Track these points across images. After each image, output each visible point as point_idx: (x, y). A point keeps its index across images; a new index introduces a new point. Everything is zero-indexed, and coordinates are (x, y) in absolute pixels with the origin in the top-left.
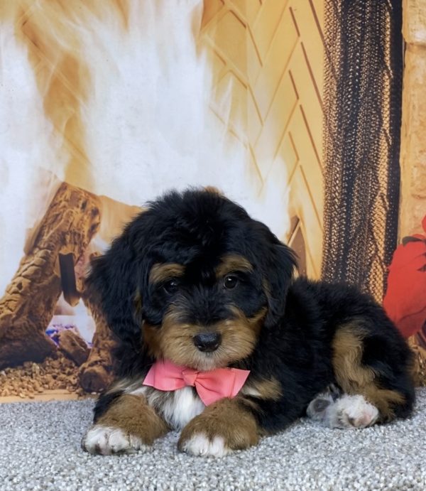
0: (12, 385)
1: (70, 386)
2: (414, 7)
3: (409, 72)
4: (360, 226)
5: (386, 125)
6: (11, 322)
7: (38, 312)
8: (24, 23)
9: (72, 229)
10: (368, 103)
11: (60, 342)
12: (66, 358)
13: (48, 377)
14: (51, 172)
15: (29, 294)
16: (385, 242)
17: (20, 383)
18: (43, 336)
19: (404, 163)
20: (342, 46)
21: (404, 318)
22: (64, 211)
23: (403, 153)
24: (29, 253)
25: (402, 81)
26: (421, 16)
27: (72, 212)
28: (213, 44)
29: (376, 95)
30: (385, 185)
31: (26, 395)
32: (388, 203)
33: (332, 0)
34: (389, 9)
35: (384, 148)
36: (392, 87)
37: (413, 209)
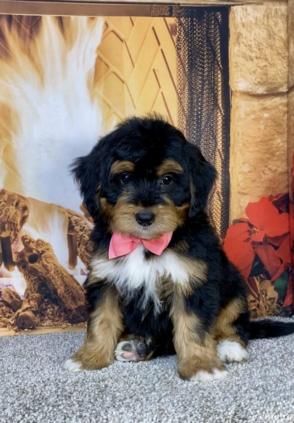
1: (9, 325)
2: (237, 67)
3: (234, 111)
5: (220, 146)
9: (9, 220)
10: (207, 132)
11: (2, 297)
12: (6, 307)
16: (221, 223)
19: (232, 171)
20: (189, 94)
22: (3, 208)
23: (231, 164)
25: (230, 116)
26: (242, 73)
27: (9, 209)
28: (102, 95)
29: (212, 127)
30: (220, 186)
32: (222, 198)
33: (182, 64)
34: (220, 69)
35: (218, 161)
36: (223, 121)
37: (239, 201)
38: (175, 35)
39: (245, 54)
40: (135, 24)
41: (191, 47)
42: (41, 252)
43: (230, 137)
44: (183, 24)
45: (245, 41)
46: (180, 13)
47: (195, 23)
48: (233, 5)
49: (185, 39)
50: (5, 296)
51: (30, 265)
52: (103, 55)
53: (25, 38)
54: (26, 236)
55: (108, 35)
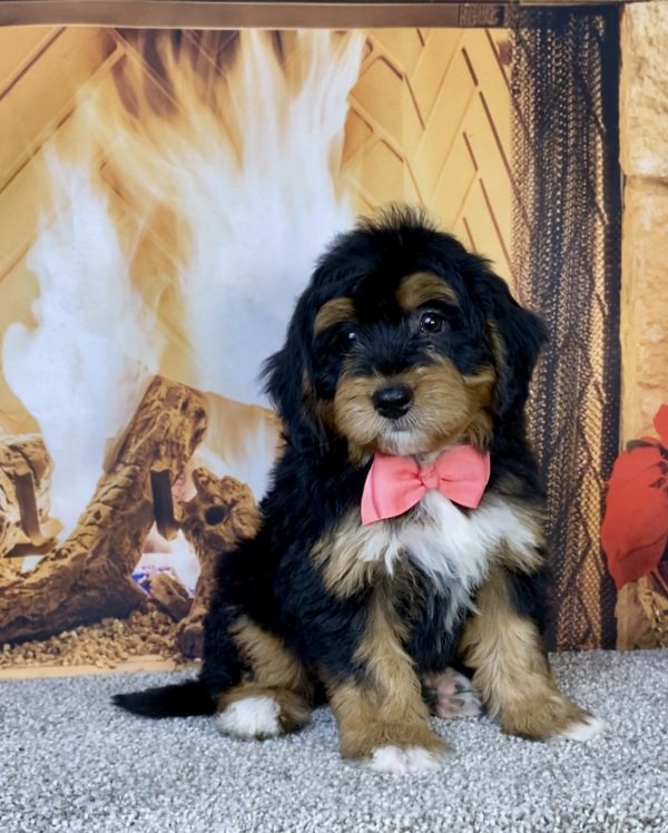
0: (86, 651)
1: (164, 650)
2: (636, 126)
3: (630, 216)
4: (565, 427)
5: (600, 288)
6: (85, 563)
7: (121, 549)
8: (103, 166)
9: (168, 437)
10: (574, 259)
11: (152, 591)
12: (160, 611)
13: (135, 638)
14: (139, 363)
15: (110, 526)
16: (602, 448)
17: (97, 647)
18: (127, 581)
19: (626, 339)
20: (536, 183)
21: (631, 552)
22: (158, 414)
23: (624, 325)
24: (111, 470)
25: (620, 227)
26: (647, 139)
27: (168, 415)
28: (358, 186)
29: (585, 249)
30: (601, 370)
31: (105, 664)
32: (604, 395)
33: (522, 121)
34: (601, 131)
35: (597, 319)
36: (606, 236)
37: (640, 402)
38: (508, 64)
39: (654, 100)
40: (427, 43)
41: (540, 87)
42: (229, 502)
43: (620, 271)
44: (526, 42)
45: (653, 73)
46: (519, 19)
47: (549, 40)
49: (529, 72)
50: (158, 591)
51: (209, 528)
52: (362, 104)
53: (205, 75)
54: (201, 469)
55: (371, 65)
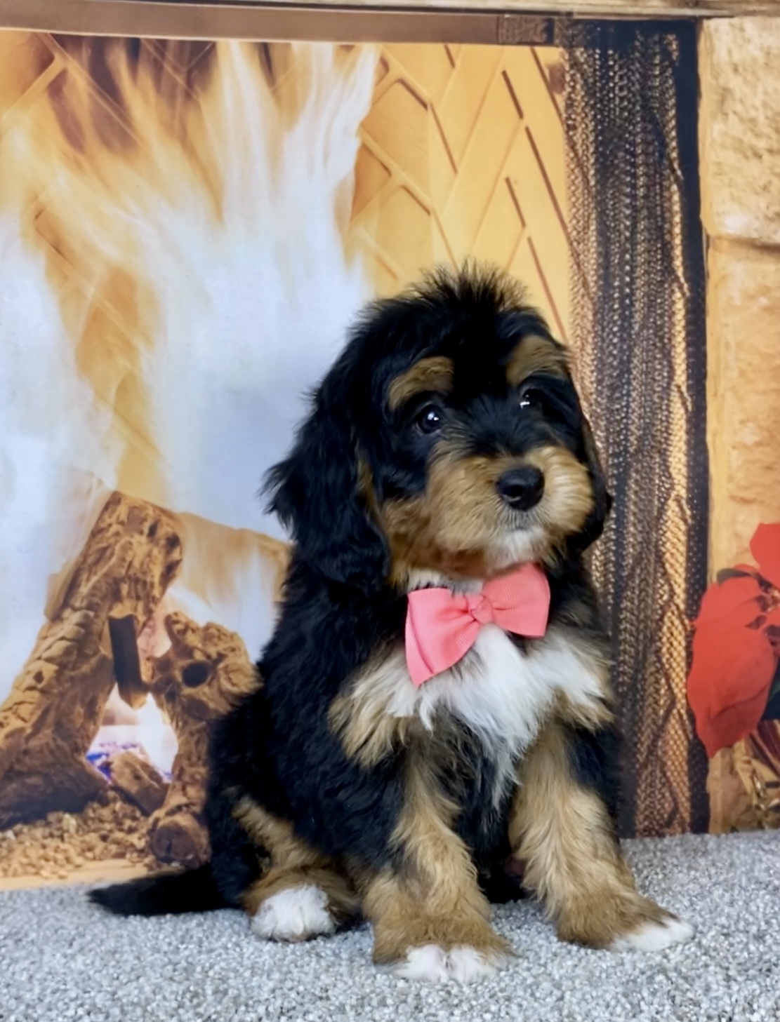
0: (27, 856)
1: (132, 853)
2: (720, 174)
3: (716, 286)
4: (641, 553)
5: (681, 377)
6: (23, 741)
7: (72, 721)
8: (38, 215)
9: (131, 572)
10: (648, 339)
11: (113, 775)
12: (124, 802)
13: (93, 838)
14: (91, 474)
15: (55, 691)
16: (687, 580)
17: (42, 852)
18: (81, 763)
19: (714, 442)
20: (599, 243)
21: (724, 710)
22: (117, 542)
23: (712, 424)
24: (56, 617)
25: (704, 300)
27: (131, 543)
29: (661, 327)
30: (684, 481)
31: (54, 873)
32: (688, 512)
33: (580, 165)
34: (677, 180)
35: (678, 416)
36: (688, 312)
37: (733, 520)
38: (560, 92)
39: (741, 141)
40: (458, 63)
41: (601, 122)
42: (214, 656)
43: (705, 355)
44: (582, 64)
45: (739, 108)
46: (572, 36)
47: (611, 63)
48: (709, 18)
49: (587, 104)
50: (121, 774)
51: (187, 691)
52: (376, 141)
53: (172, 97)
54: (176, 614)
55: (388, 89)
